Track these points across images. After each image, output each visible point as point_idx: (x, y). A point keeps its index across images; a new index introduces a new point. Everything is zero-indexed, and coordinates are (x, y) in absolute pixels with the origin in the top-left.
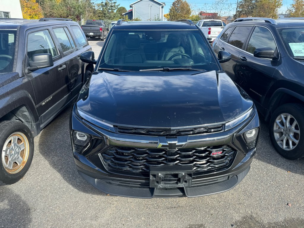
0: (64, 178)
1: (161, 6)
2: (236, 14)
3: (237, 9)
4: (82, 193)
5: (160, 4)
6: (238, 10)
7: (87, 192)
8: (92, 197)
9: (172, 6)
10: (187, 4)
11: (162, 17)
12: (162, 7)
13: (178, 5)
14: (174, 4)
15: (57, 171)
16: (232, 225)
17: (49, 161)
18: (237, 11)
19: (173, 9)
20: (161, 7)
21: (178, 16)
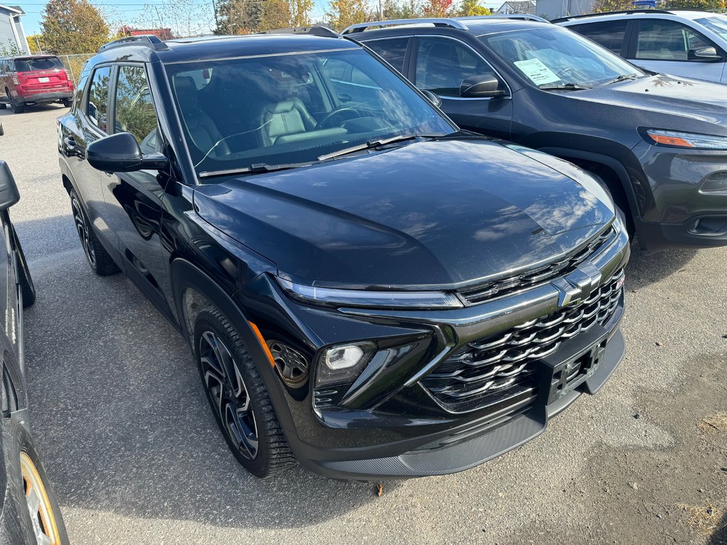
0: (213, 522)
1: (11, 17)
2: (219, 28)
3: (216, 17)
4: (313, 528)
5: (7, 12)
6: (219, 18)
7: (321, 517)
8: (349, 521)
9: (46, 14)
10: (89, 8)
11: (24, 46)
12: (17, 19)
13: (65, 12)
14: (50, 9)
15: (173, 518)
16: (636, 417)
17: (107, 508)
18: (217, 21)
19: (53, 23)
20: (12, 21)
21: (73, 40)
